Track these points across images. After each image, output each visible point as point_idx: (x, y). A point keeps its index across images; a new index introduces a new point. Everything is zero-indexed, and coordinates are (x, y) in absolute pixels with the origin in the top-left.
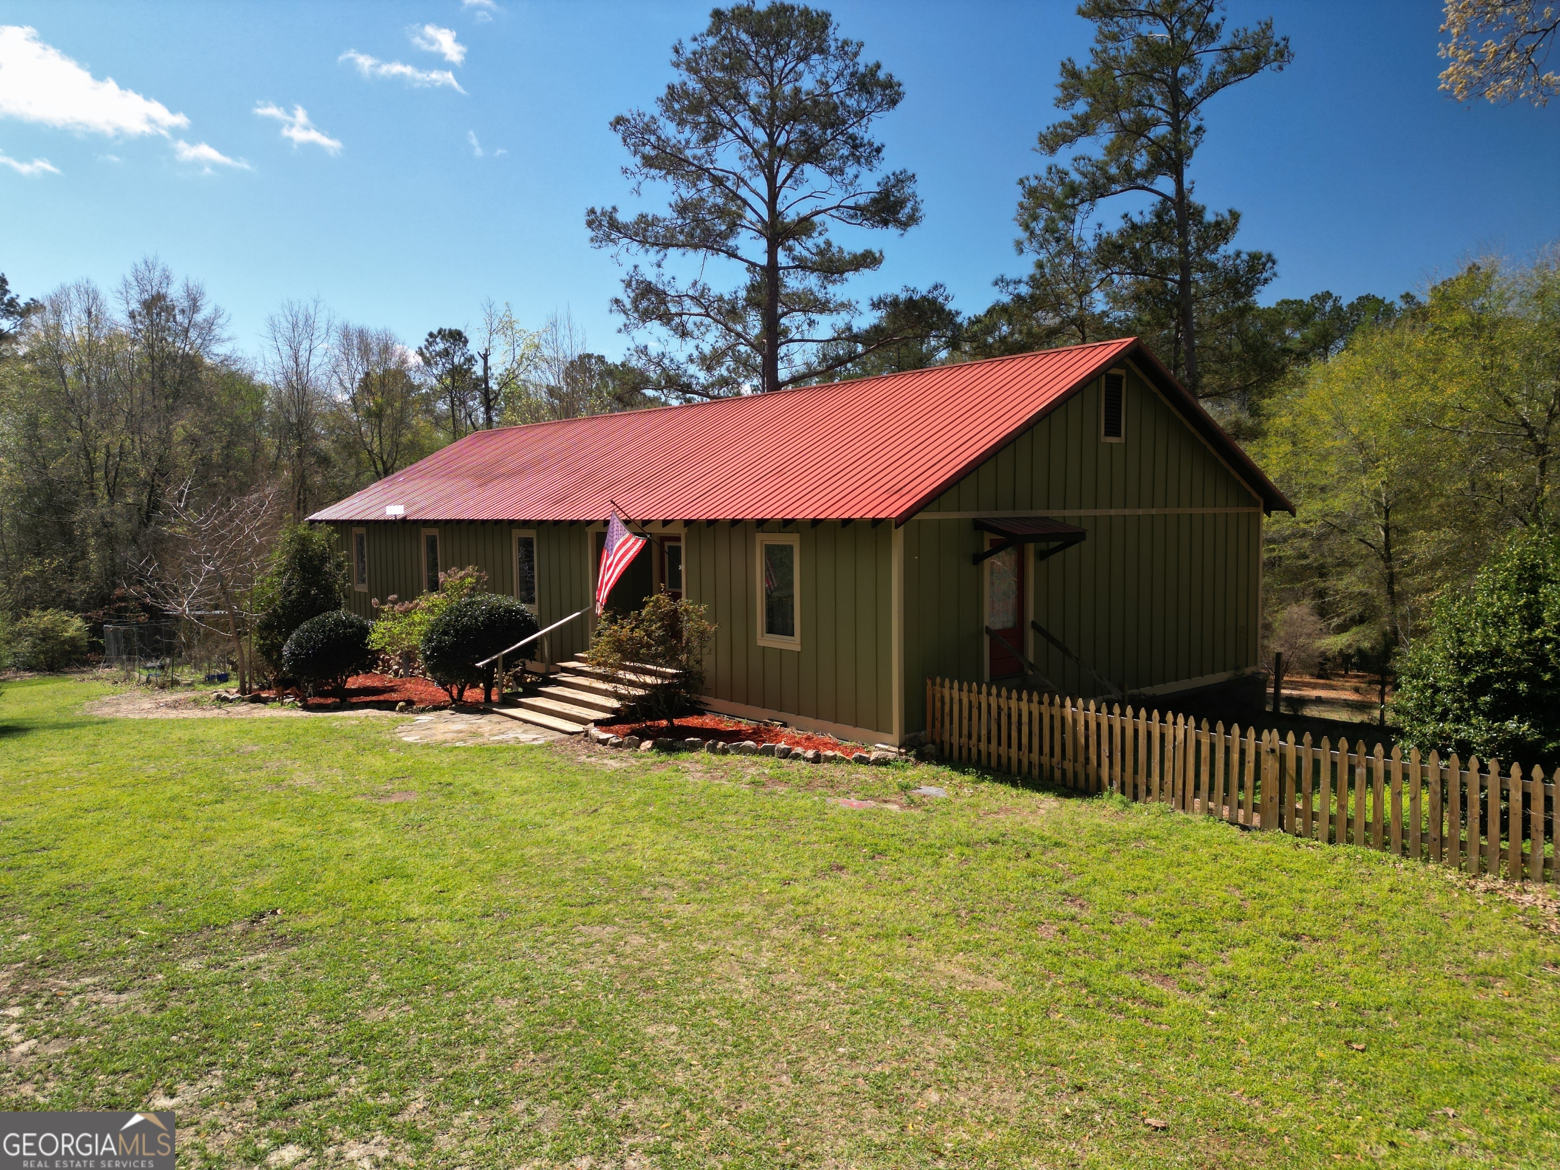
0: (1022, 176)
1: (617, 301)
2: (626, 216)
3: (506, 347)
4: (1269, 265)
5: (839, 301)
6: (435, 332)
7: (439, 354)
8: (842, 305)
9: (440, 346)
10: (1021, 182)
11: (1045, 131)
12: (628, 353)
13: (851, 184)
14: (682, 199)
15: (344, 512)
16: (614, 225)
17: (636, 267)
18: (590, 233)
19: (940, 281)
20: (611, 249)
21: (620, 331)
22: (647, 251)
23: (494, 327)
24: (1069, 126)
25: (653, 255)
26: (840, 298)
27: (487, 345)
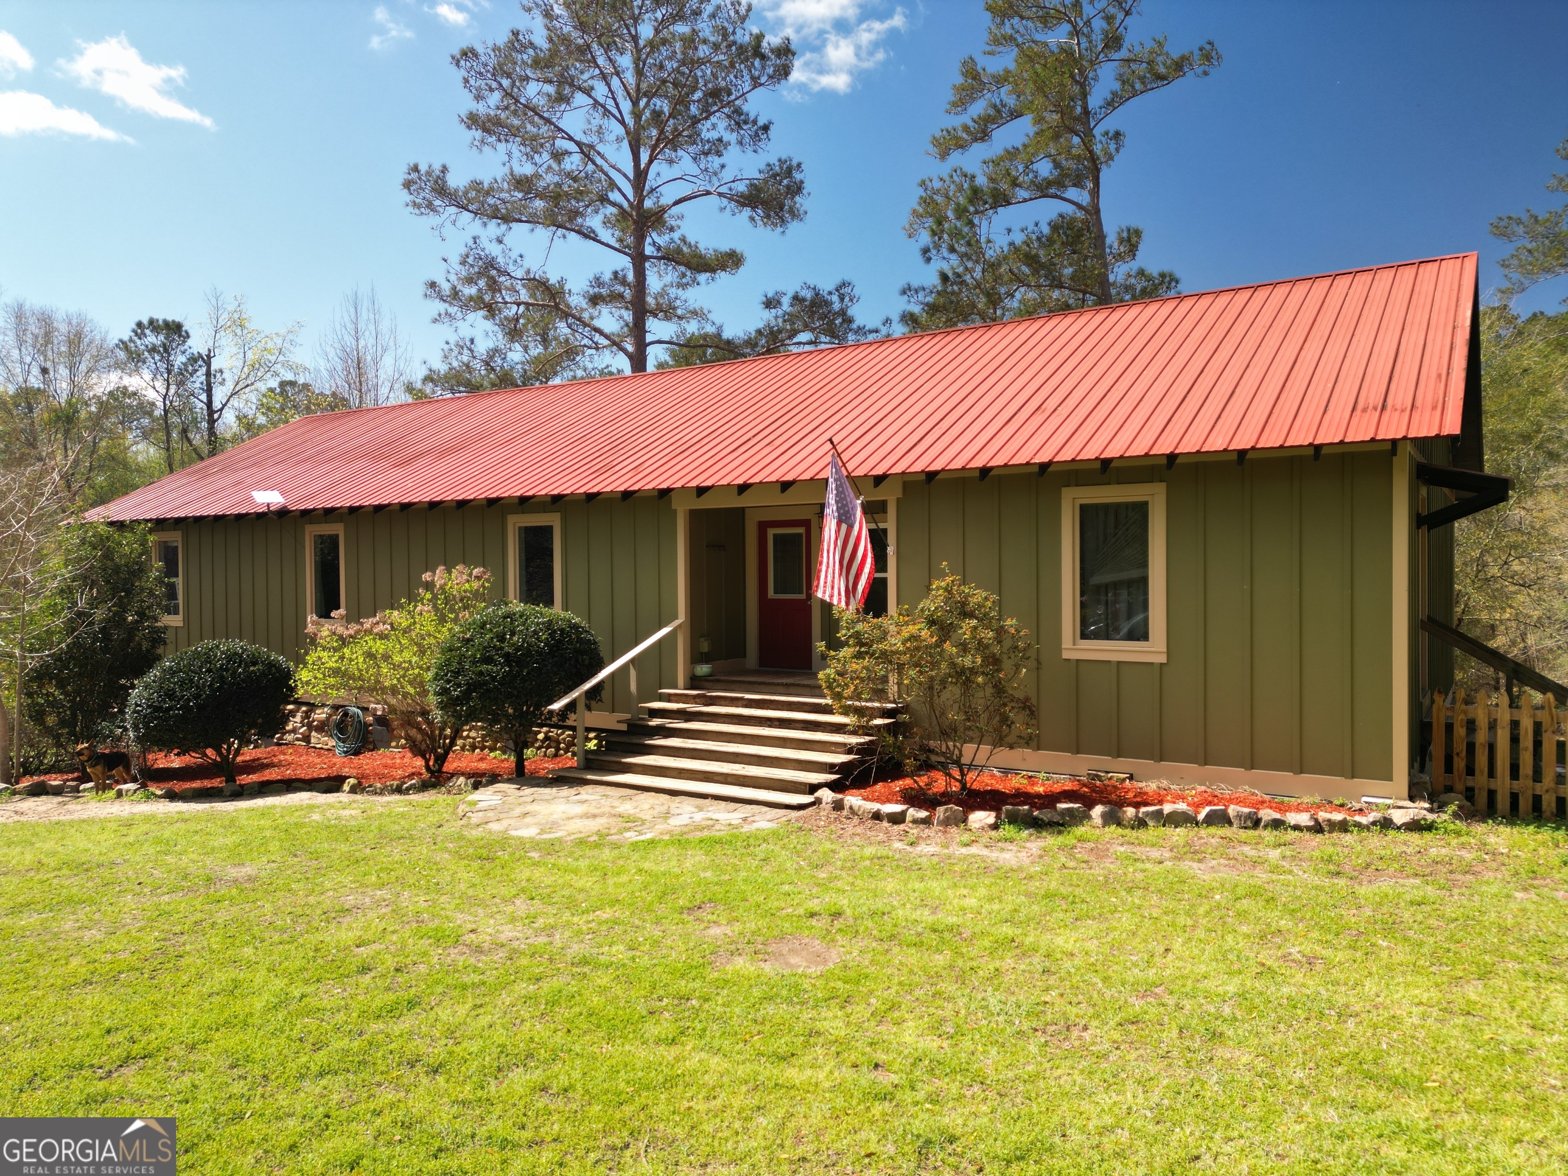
0: (925, 177)
1: (433, 285)
2: (456, 181)
3: (235, 350)
4: (1173, 284)
5: (691, 308)
6: (145, 322)
7: (153, 350)
8: (694, 313)
9: (152, 339)
10: (923, 184)
11: (938, 134)
12: (446, 347)
13: (715, 174)
14: (512, 174)
15: (143, 509)
16: (441, 189)
17: (475, 238)
18: (405, 197)
19: (847, 279)
20: (433, 220)
21: (435, 321)
22: (485, 224)
23: (221, 322)
24: (966, 128)
25: (494, 228)
26: (693, 304)
27: (211, 343)
